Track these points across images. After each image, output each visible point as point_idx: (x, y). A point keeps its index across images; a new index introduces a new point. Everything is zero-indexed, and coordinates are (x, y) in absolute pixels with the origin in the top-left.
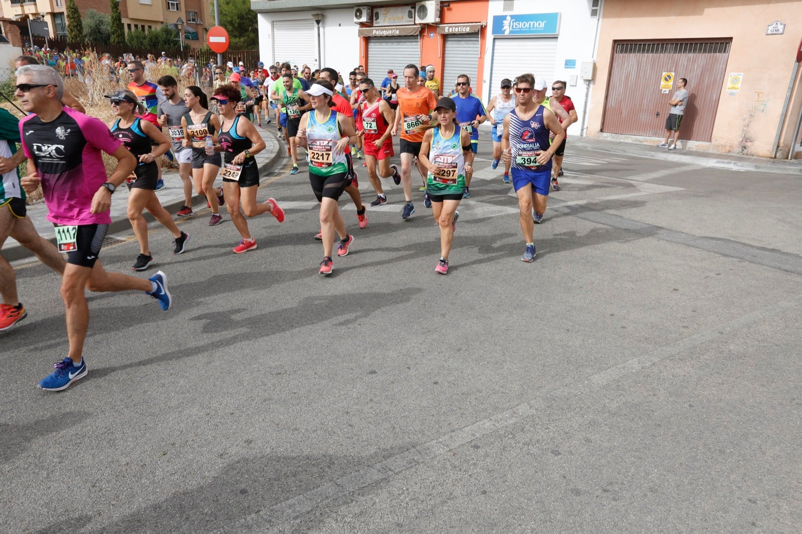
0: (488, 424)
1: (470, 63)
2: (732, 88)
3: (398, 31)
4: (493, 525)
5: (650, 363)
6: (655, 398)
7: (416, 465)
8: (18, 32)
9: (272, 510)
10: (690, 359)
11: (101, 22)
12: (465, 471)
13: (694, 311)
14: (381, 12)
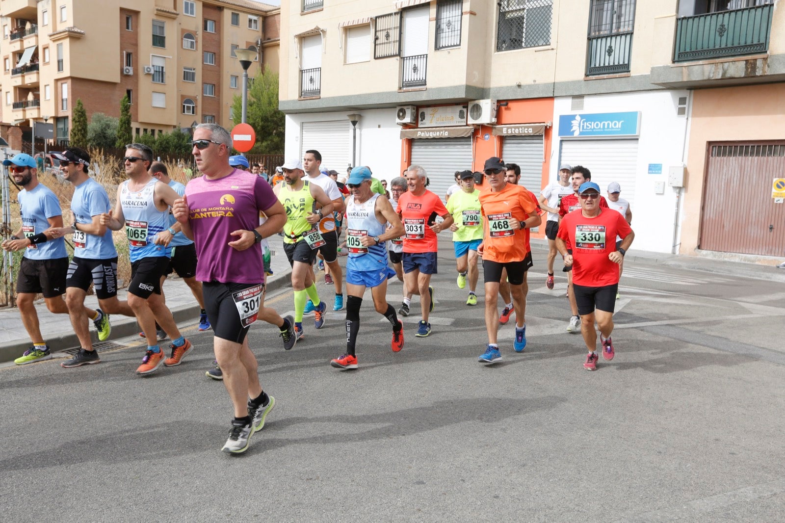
1: (533, 168)
3: (447, 132)
8: (20, 134)
11: (108, 126)
14: (428, 112)
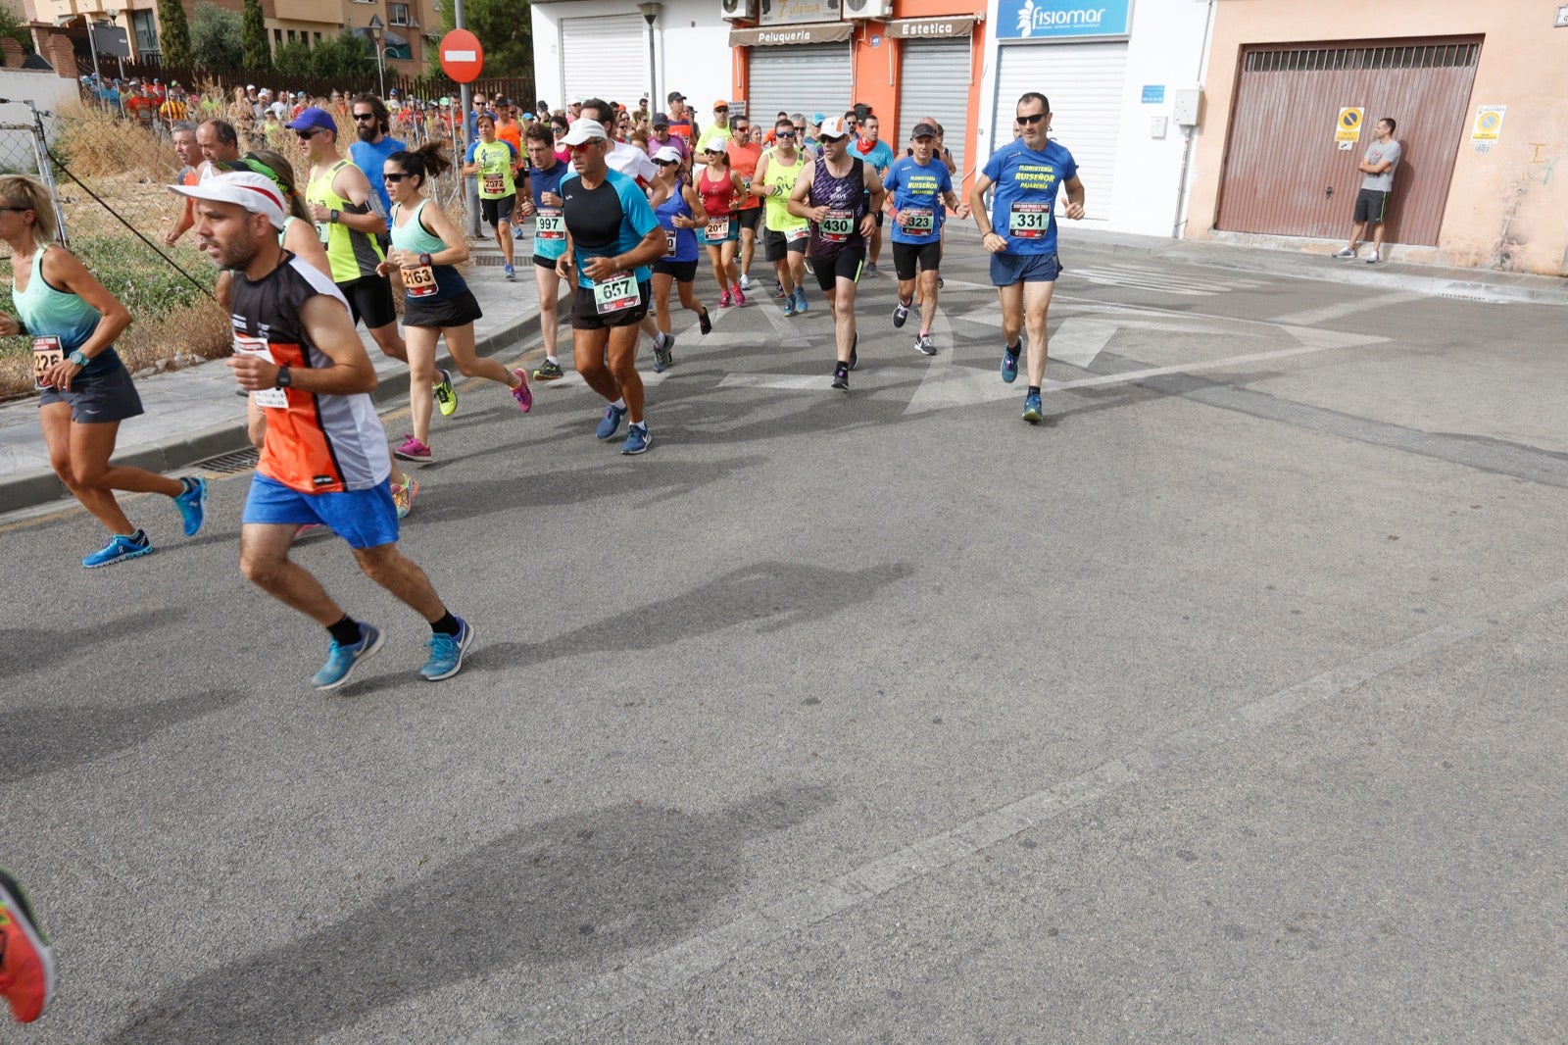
0: (1048, 801)
1: (952, 95)
2: (1483, 136)
3: (808, 34)
4: (1079, 996)
5: (1357, 682)
6: (1373, 749)
7: (915, 879)
8: (70, 48)
9: (645, 966)
10: (1435, 673)
11: (225, 27)
12: (1013, 891)
13: (1434, 580)
